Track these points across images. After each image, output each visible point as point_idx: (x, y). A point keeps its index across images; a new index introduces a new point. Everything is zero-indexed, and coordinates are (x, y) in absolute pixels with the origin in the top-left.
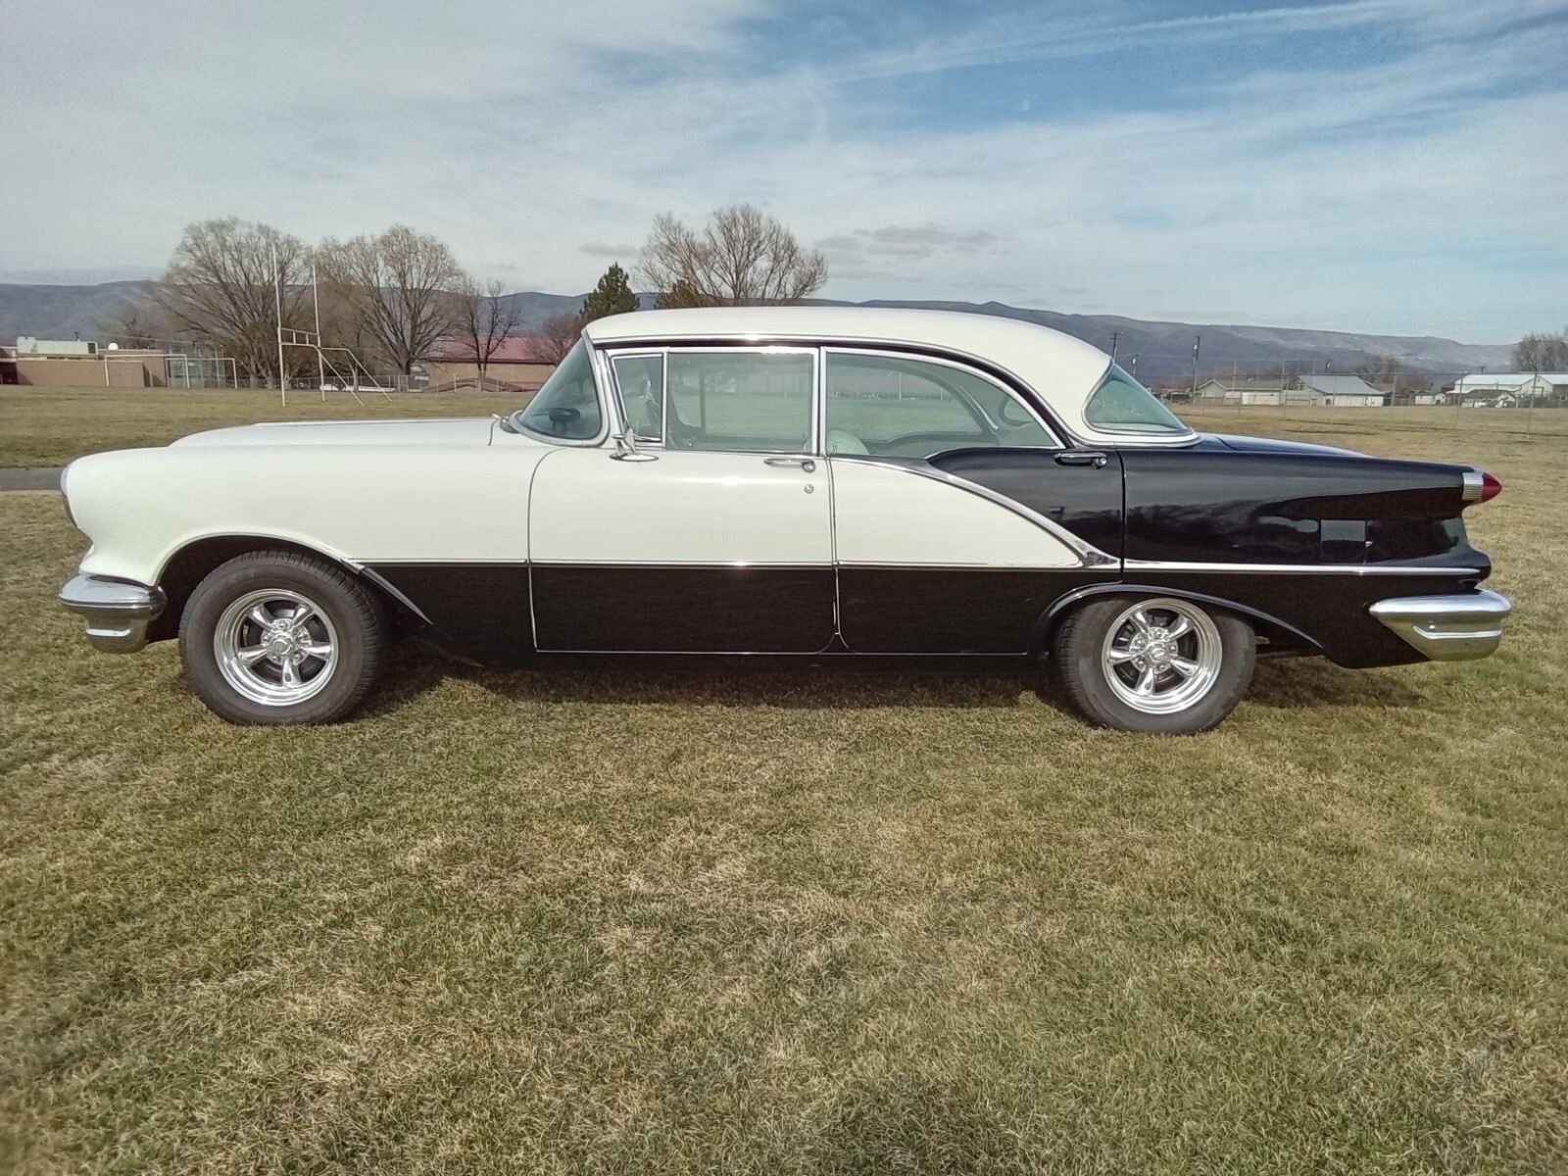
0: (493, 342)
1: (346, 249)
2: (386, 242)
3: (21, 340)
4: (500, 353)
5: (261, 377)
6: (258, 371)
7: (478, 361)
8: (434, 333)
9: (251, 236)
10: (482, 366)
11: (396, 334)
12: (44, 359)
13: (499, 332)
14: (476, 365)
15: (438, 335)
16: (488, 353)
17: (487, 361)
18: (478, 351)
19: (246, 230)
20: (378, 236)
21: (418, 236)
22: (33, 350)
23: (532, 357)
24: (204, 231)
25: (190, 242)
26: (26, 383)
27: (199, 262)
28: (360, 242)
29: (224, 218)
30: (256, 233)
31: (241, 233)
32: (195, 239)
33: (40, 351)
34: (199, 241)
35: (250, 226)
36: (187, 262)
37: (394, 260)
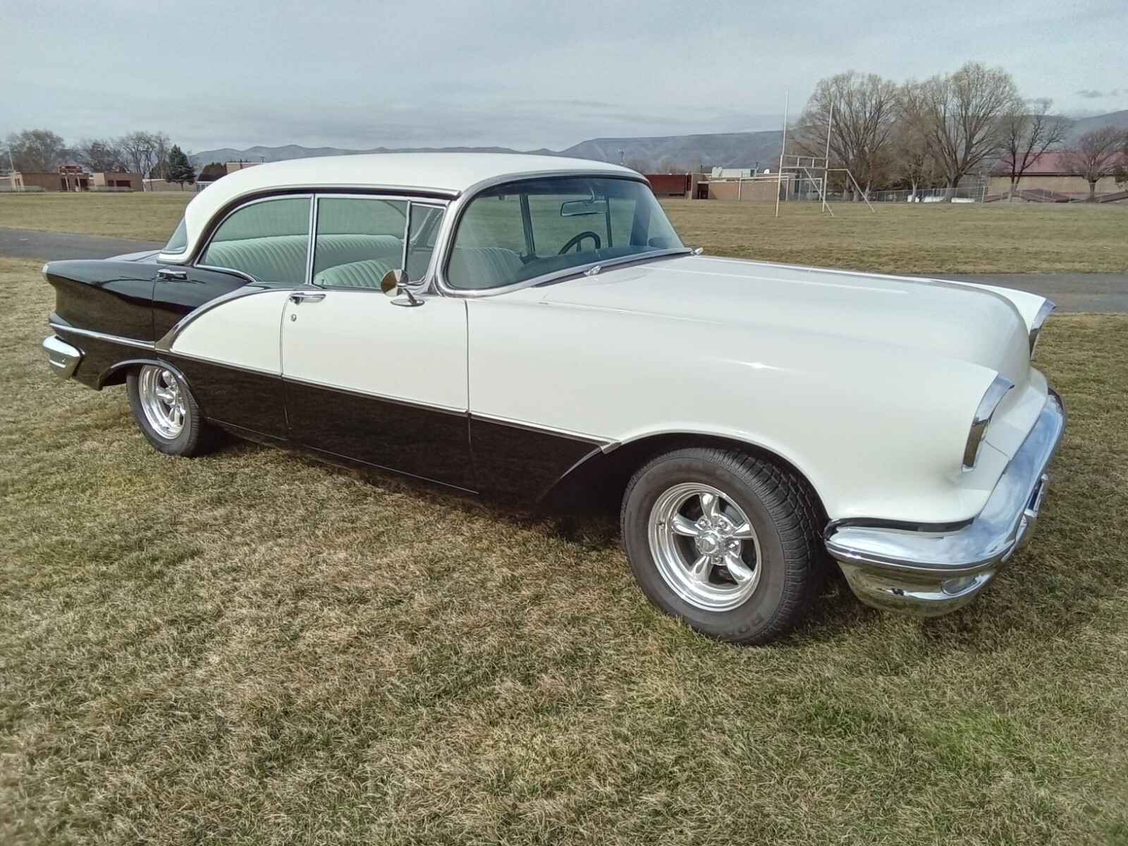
0: (1030, 158)
1: (923, 87)
2: (957, 78)
3: (714, 169)
4: (1035, 168)
5: (851, 192)
6: (850, 188)
7: (1013, 175)
8: (983, 153)
9: (862, 84)
10: (1016, 179)
11: (949, 154)
12: (725, 181)
13: (1037, 148)
14: (1010, 179)
15: (984, 155)
16: (1023, 168)
17: (1021, 175)
18: (1014, 166)
19: (860, 80)
20: (952, 73)
21: (987, 69)
22: (720, 175)
23: (1063, 171)
24: (830, 84)
25: (819, 92)
26: (714, 198)
27: (824, 107)
28: (935, 79)
29: (846, 73)
30: (866, 82)
31: (855, 84)
32: (823, 90)
33: (723, 176)
34: (825, 90)
35: (863, 77)
36: (815, 109)
37: (961, 92)
